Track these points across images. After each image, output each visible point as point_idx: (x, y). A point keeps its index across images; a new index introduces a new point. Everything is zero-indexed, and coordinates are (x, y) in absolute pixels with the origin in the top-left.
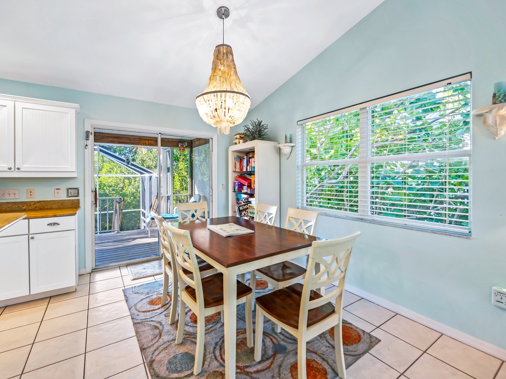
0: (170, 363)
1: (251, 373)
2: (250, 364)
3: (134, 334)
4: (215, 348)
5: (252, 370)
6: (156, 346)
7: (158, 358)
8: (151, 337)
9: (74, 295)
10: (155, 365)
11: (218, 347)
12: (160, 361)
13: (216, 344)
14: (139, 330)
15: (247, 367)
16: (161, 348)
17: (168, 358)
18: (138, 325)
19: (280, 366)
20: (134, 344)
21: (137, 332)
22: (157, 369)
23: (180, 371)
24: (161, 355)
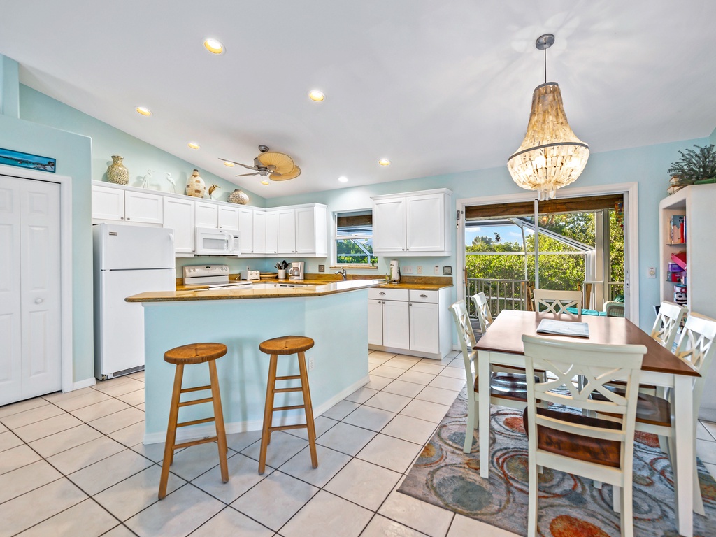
0: (454, 434)
1: (512, 485)
2: (520, 481)
3: (451, 405)
4: (501, 450)
5: (515, 484)
6: (456, 419)
7: (450, 427)
8: (460, 413)
9: (438, 362)
10: (444, 429)
11: (504, 451)
12: (449, 429)
13: (506, 449)
14: (456, 404)
15: (513, 479)
16: (458, 423)
17: (456, 431)
18: (459, 401)
19: (552, 506)
20: (445, 410)
21: (453, 405)
22: (442, 431)
23: (456, 443)
24: (454, 427)
